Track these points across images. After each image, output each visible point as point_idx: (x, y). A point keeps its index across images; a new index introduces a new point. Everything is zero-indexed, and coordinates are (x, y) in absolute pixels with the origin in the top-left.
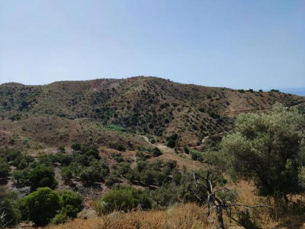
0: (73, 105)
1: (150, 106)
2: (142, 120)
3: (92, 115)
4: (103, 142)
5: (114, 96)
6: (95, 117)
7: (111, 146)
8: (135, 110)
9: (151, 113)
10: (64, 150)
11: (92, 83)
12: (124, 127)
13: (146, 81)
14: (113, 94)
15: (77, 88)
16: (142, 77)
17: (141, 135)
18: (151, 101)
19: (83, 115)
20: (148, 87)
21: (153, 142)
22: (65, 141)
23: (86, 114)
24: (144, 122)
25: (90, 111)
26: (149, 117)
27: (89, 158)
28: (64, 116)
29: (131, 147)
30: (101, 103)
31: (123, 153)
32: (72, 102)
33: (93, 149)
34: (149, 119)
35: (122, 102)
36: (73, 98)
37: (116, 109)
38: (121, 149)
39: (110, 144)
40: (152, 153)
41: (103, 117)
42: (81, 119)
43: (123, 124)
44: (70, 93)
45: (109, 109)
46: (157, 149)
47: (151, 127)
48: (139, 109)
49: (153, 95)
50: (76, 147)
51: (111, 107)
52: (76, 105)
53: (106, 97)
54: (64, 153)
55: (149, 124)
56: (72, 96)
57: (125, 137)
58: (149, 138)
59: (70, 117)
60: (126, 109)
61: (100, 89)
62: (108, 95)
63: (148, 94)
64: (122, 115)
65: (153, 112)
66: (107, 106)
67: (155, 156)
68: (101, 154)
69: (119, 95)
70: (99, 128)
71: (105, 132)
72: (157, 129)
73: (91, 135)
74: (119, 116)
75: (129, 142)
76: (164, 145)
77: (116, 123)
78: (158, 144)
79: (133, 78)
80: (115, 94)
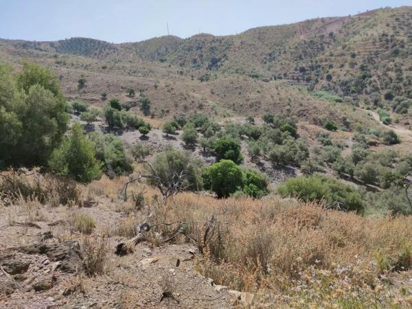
0: (270, 61)
1: (393, 61)
2: (373, 86)
3: (293, 76)
4: (305, 115)
5: (331, 46)
6: (298, 79)
7: (316, 122)
8: (362, 68)
9: (392, 74)
10: (253, 121)
11: (298, 28)
12: (341, 96)
13: (392, 16)
14: (329, 43)
15: (278, 36)
16: (388, 9)
17: (368, 109)
18: (396, 53)
19: (282, 76)
20: (394, 28)
21: (388, 122)
22: (256, 110)
23: (285, 75)
24: (377, 89)
25: (292, 70)
26: (388, 80)
27: (283, 134)
28: (257, 77)
29: (347, 125)
30: (309, 58)
31: (332, 133)
32: (268, 57)
33: (290, 124)
34: (387, 84)
35: (343, 55)
36: (270, 52)
37: (331, 67)
38: (330, 127)
39: (314, 120)
40: (382, 139)
41: (308, 80)
42: (278, 82)
43: (340, 90)
44: (267, 45)
45: (319, 66)
46: (392, 134)
47: (389, 97)
48: (370, 67)
49: (402, 41)
50: (269, 119)
51: (324, 63)
52: (273, 62)
53: (318, 49)
54: (254, 124)
55: (386, 92)
56: (270, 49)
57: (339, 111)
58: (381, 116)
59: (265, 79)
60: (347, 67)
61: (310, 36)
62: (321, 44)
63: (391, 41)
64: (338, 76)
65: (396, 71)
66: (316, 62)
67: (386, 144)
68: (299, 131)
69: (339, 44)
70: (301, 96)
71: (310, 101)
72: (399, 101)
73: (289, 104)
74: (334, 79)
75: (344, 119)
76: (406, 129)
77: (327, 89)
78: (397, 126)
79: (369, 13)
80: (333, 43)
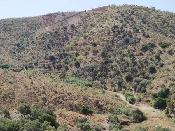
0: (19, 52)
1: (127, 48)
2: (115, 70)
3: (44, 65)
4: (61, 103)
5: (74, 37)
6: (49, 67)
7: (72, 108)
8: (104, 55)
9: (128, 59)
10: (9, 114)
11: (42, 20)
12: (90, 81)
13: (118, 12)
14: (72, 34)
15: (23, 27)
16: (113, 7)
17: (115, 91)
18: (127, 41)
19: (33, 65)
20: (122, 21)
21: (133, 101)
22: (10, 102)
23: (36, 64)
24: (118, 73)
25: (42, 59)
26: (125, 65)
27: (43, 125)
28: (7, 67)
29: (100, 108)
30: (56, 48)
31: (88, 117)
32: (17, 48)
33: (49, 113)
34: (125, 68)
35: (85, 44)
36: (18, 42)
37: (77, 55)
38: (86, 112)
39: (70, 106)
40: (131, 118)
41: (59, 68)
42: (30, 71)
43: (88, 76)
44: (14, 36)
45: (67, 55)
46: (139, 112)
47: (129, 79)
48: (109, 54)
49: (130, 32)
50: (25, 111)
51: (71, 52)
52: (23, 52)
53: (63, 39)
54: (9, 118)
55: (126, 74)
56: (18, 39)
57: (91, 95)
58: (127, 96)
59: (15, 69)
60: (91, 55)
61: (55, 28)
62: (66, 35)
63: (122, 32)
64: (85, 63)
65: (130, 57)
66: (64, 51)
67: (135, 122)
68: (58, 120)
69: (81, 34)
70: (55, 83)
71: (63, 88)
72: (138, 82)
73: (44, 93)
74: (82, 65)
75: (97, 102)
76: (148, 105)
77: (78, 75)
78: (141, 104)
79: (100, 9)
80: (75, 34)
